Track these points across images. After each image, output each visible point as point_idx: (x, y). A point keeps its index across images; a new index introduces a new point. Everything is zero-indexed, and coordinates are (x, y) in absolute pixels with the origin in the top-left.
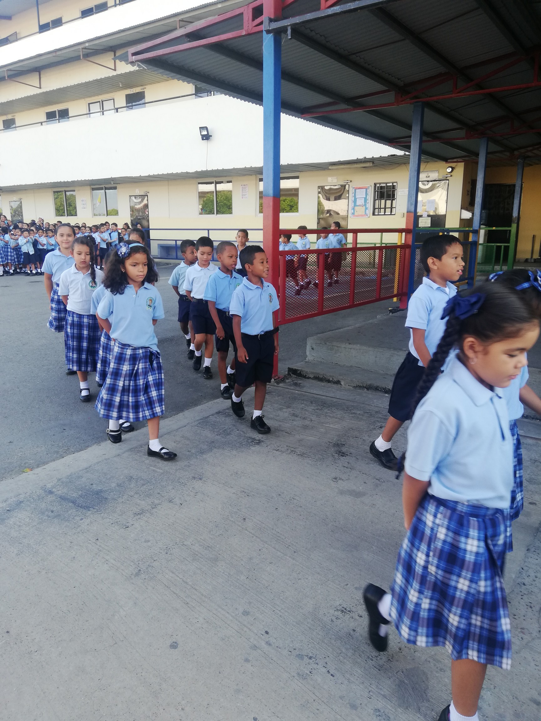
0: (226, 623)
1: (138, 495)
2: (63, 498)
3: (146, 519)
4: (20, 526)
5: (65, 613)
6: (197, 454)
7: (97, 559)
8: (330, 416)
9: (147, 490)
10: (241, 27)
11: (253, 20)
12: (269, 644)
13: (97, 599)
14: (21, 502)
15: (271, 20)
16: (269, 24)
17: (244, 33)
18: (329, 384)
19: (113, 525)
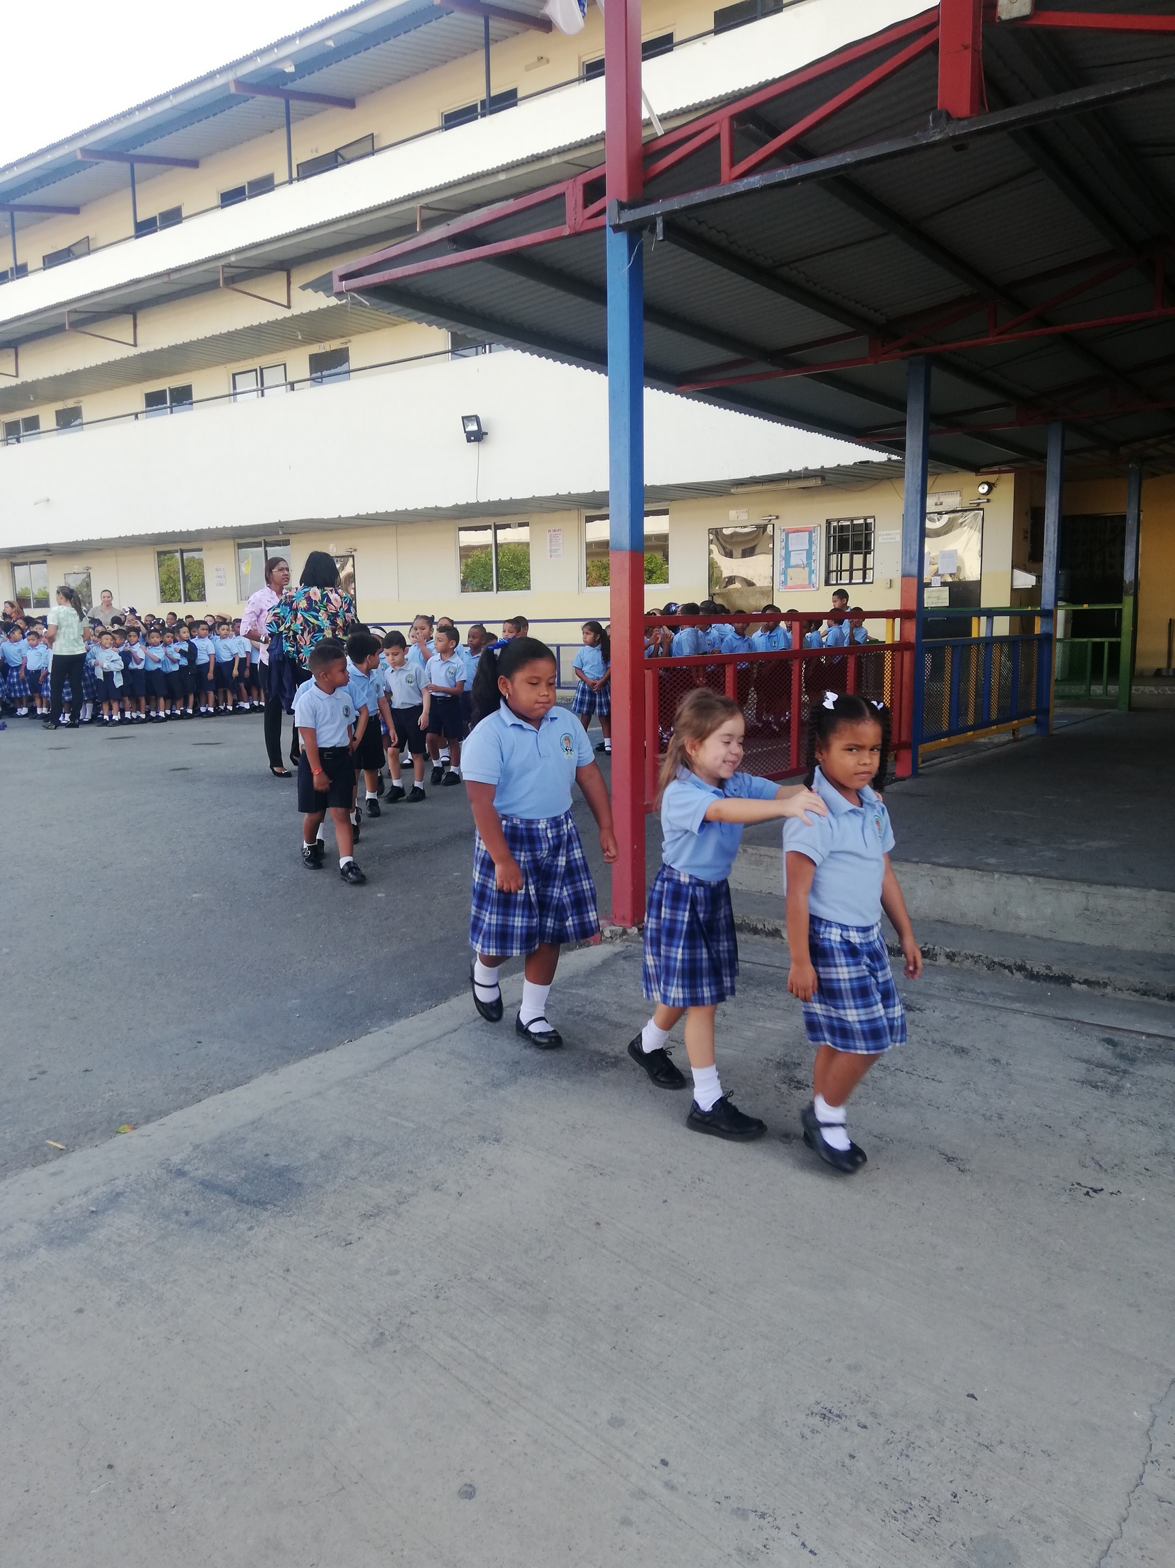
0: (575, 1443)
1: (367, 1177)
2: (208, 1185)
3: (388, 1225)
4: (120, 1244)
5: (229, 1425)
6: (487, 1088)
7: (290, 1310)
8: (763, 1005)
9: (385, 1165)
10: (560, 219)
11: (585, 206)
12: (669, 1486)
13: (296, 1395)
14: (118, 1195)
15: (622, 206)
16: (619, 213)
17: (567, 232)
18: (757, 937)
19: (319, 1240)
